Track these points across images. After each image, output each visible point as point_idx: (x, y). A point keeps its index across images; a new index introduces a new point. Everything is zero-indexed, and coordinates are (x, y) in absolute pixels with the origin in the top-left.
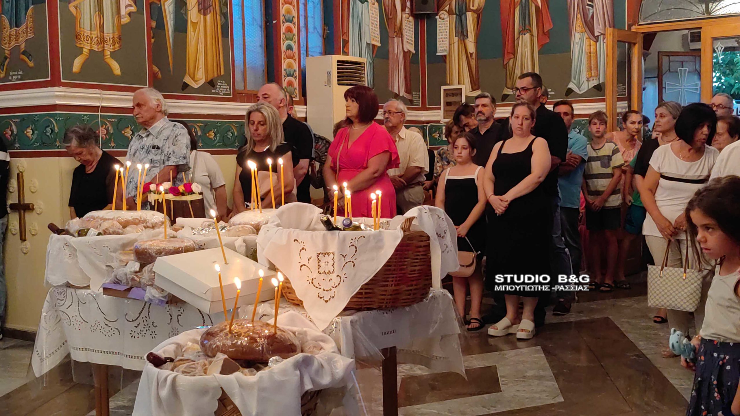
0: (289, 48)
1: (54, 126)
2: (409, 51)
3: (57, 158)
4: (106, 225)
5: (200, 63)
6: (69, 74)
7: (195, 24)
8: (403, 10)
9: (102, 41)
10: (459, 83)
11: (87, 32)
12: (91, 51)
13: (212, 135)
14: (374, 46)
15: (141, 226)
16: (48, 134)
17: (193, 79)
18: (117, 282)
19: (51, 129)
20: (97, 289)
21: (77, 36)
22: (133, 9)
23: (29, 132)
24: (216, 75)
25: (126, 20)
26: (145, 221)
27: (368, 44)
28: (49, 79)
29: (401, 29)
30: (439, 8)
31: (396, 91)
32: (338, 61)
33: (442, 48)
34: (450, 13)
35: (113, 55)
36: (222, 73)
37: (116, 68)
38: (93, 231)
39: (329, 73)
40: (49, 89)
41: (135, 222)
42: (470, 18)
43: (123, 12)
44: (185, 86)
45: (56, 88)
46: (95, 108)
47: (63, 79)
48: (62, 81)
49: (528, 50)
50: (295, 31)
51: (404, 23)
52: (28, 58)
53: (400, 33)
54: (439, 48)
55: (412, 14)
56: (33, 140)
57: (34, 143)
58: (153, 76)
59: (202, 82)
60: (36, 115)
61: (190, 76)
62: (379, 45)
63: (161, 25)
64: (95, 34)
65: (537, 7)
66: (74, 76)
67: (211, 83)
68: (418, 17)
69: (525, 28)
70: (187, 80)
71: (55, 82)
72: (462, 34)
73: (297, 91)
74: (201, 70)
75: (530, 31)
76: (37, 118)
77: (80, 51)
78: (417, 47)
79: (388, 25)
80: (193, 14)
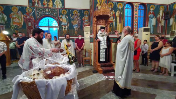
0: (135, 27)
2: (163, 26)
5: (119, 30)
7: (118, 25)
8: (162, 18)
10: (174, 30)
14: (154, 25)
27: (153, 25)
31: (159, 32)
32: (144, 28)
34: (173, 18)
39: (142, 30)
50: (137, 24)
51: (162, 21)
53: (161, 23)
54: (170, 24)
62: (155, 25)
67: (121, 33)
78: (165, 25)
79: (158, 21)
80: (118, 23)
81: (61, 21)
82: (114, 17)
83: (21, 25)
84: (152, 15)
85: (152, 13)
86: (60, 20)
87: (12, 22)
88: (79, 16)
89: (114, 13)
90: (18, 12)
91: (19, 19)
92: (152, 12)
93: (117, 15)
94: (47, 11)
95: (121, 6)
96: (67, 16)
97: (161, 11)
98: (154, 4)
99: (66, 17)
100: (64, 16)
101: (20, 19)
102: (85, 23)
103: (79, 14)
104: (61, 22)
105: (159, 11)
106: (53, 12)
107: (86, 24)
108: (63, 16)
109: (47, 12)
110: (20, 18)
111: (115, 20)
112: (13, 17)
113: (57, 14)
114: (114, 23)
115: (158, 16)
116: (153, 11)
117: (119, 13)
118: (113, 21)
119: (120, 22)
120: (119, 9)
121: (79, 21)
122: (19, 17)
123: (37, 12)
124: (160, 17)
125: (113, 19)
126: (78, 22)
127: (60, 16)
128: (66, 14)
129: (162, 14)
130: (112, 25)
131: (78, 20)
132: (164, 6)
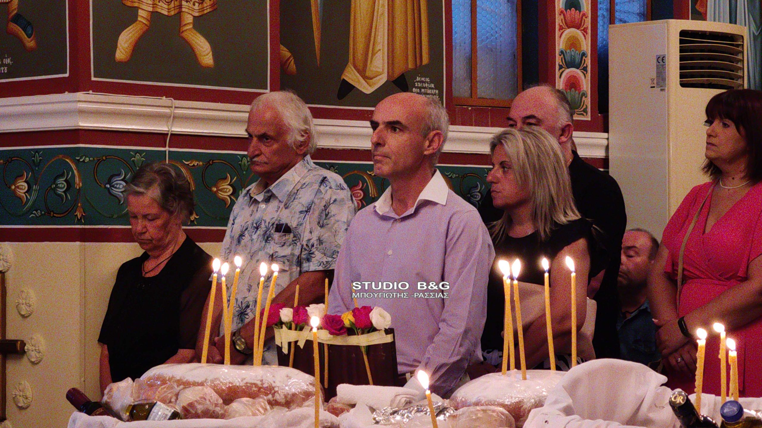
1: (73, 175)
3: (78, 243)
4: (188, 396)
5: (379, 39)
6: (108, 64)
12: (154, 15)
15: (262, 401)
16: (60, 191)
17: (362, 72)
19: (66, 181)
23: (21, 187)
24: (410, 66)
28: (67, 75)
32: (683, 33)
35: (200, 24)
36: (425, 61)
37: (205, 52)
38: (161, 410)
39: (661, 60)
40: (67, 96)
41: (251, 392)
44: (346, 90)
45: (80, 95)
46: (158, 138)
47: (95, 77)
48: (93, 79)
52: (24, 30)
56: (30, 203)
57: (30, 211)
58: (281, 67)
59: (382, 79)
60: (37, 151)
61: (355, 67)
66: (118, 68)
67: (401, 82)
70: (350, 75)
71: (77, 82)
73: (588, 101)
74: (380, 54)
76: (37, 158)
77: (131, 16)
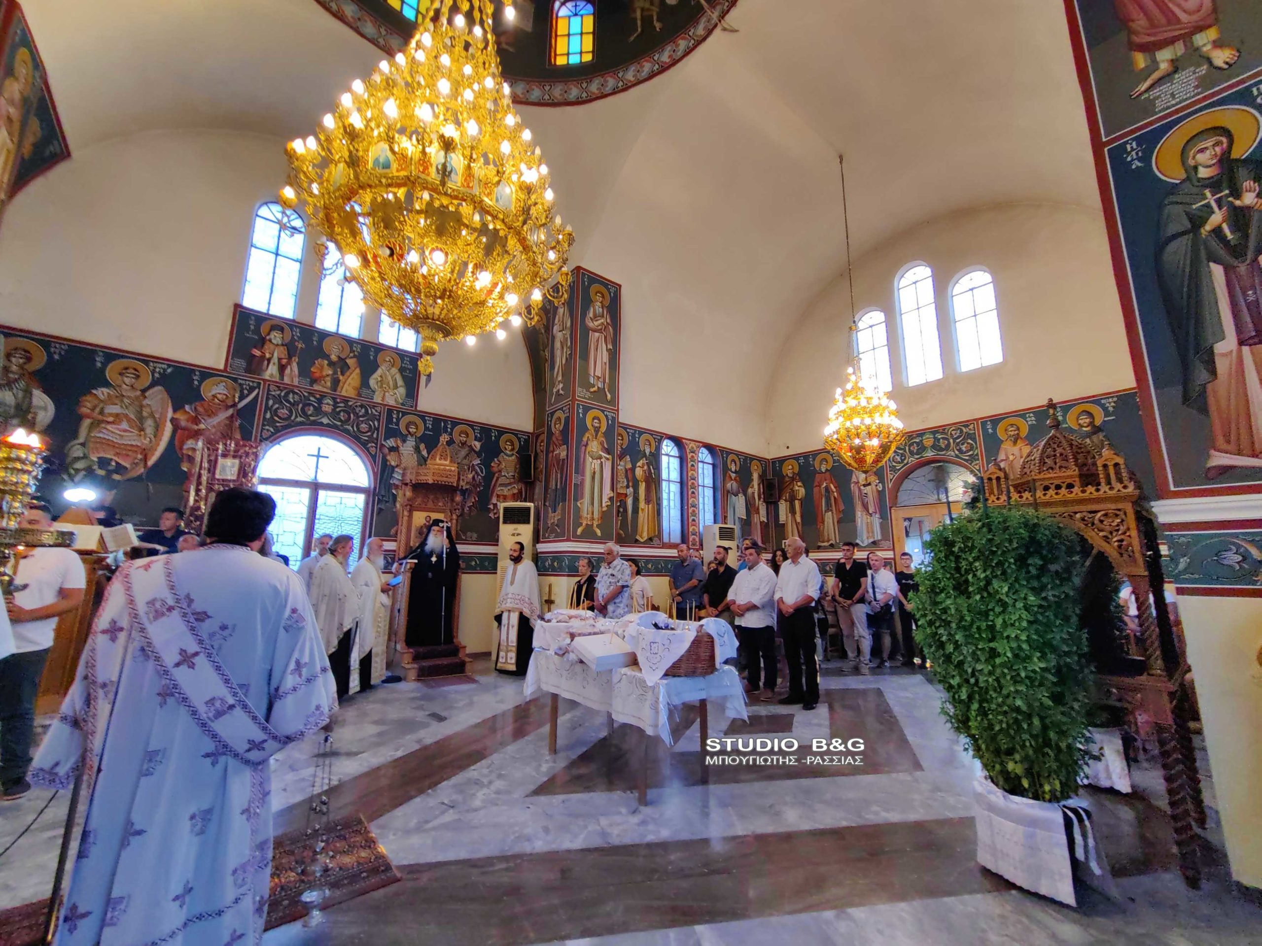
1: (566, 561)
2: (763, 521)
4: (561, 617)
5: (645, 529)
6: (575, 535)
7: (643, 510)
8: (759, 499)
9: (593, 519)
11: (585, 515)
12: (587, 524)
13: (650, 566)
14: (742, 519)
16: (563, 565)
17: (641, 537)
18: (560, 649)
19: (564, 562)
20: (551, 652)
21: (580, 517)
22: (609, 503)
23: (556, 564)
24: (653, 535)
25: (605, 509)
26: (580, 616)
27: (739, 519)
29: (758, 509)
30: (780, 498)
32: (720, 528)
33: (782, 518)
34: (786, 500)
35: (598, 526)
36: (657, 534)
37: (599, 532)
38: (554, 621)
39: (714, 534)
41: (576, 617)
42: (797, 503)
43: (604, 505)
44: (637, 541)
45: (568, 543)
46: (587, 553)
49: (831, 521)
50: (697, 512)
51: (760, 507)
52: (558, 528)
53: (757, 512)
55: (764, 501)
56: (557, 568)
57: (557, 570)
58: (618, 535)
59: (646, 538)
60: (559, 555)
61: (639, 535)
63: (625, 510)
64: (589, 516)
65: (835, 498)
66: (578, 537)
67: (650, 539)
68: (768, 503)
69: (829, 508)
70: (638, 537)
71: (568, 540)
72: (793, 511)
74: (645, 532)
75: (831, 510)
76: (559, 557)
77: (581, 524)
78: (768, 519)
79: (750, 508)
80: (642, 504)
81: (393, 463)
82: (628, 481)
83: (145, 459)
84: (735, 485)
85: (735, 479)
86: (385, 461)
87: (81, 440)
88: (479, 454)
89: (629, 466)
90: (144, 391)
91: (142, 429)
92: (733, 475)
93: (639, 472)
94: (327, 408)
95: (650, 445)
96: (422, 446)
97: (755, 476)
98: (738, 454)
99: (417, 449)
100: (411, 443)
101: (149, 430)
102: (501, 485)
103: (477, 445)
104: (393, 468)
105: (751, 475)
106: (357, 416)
107: (506, 491)
108: (404, 441)
109: (326, 414)
110: (149, 424)
111: (631, 489)
112: (102, 412)
113: (378, 429)
114: (630, 501)
115: (750, 491)
116: (736, 472)
117: (646, 467)
118: (626, 495)
119: (648, 501)
120: (645, 455)
121: (477, 473)
122: (141, 419)
123: (267, 408)
124: (753, 493)
125: (628, 487)
126: (470, 476)
127: (391, 442)
128: (419, 435)
129: (759, 485)
130: (621, 510)
131: (474, 469)
132: (760, 461)
